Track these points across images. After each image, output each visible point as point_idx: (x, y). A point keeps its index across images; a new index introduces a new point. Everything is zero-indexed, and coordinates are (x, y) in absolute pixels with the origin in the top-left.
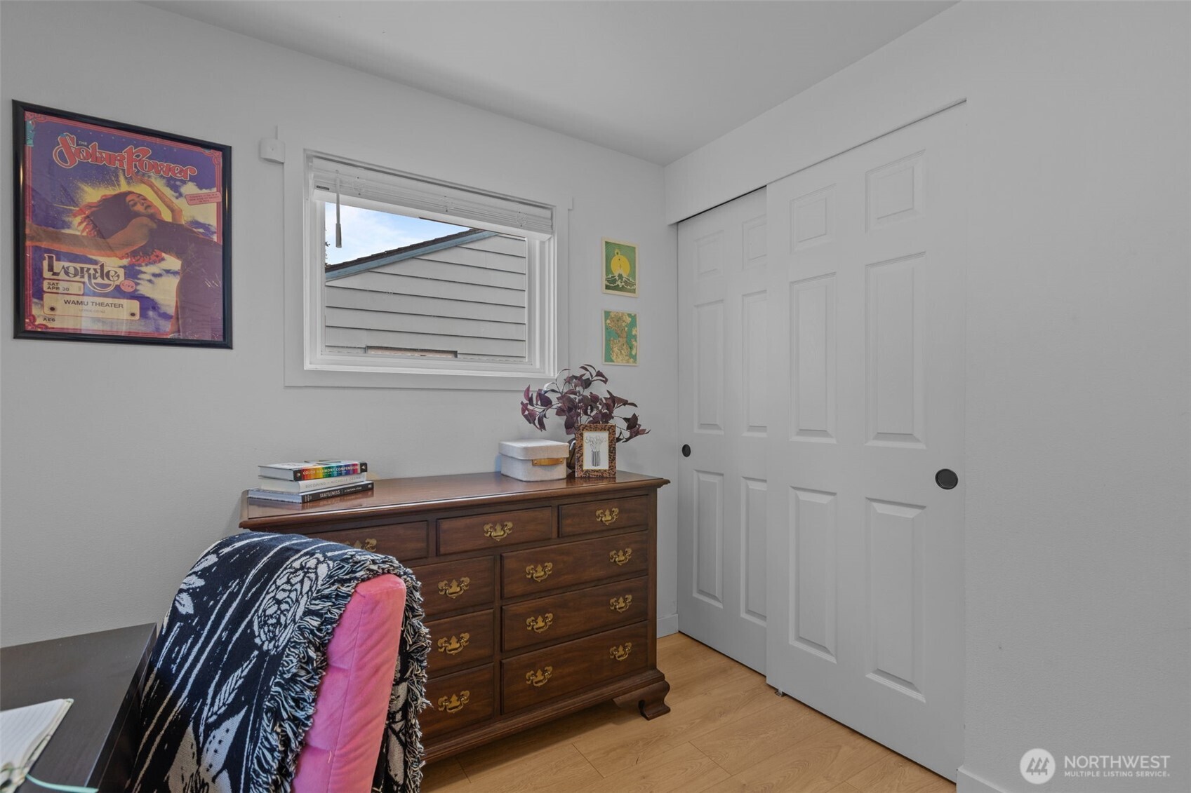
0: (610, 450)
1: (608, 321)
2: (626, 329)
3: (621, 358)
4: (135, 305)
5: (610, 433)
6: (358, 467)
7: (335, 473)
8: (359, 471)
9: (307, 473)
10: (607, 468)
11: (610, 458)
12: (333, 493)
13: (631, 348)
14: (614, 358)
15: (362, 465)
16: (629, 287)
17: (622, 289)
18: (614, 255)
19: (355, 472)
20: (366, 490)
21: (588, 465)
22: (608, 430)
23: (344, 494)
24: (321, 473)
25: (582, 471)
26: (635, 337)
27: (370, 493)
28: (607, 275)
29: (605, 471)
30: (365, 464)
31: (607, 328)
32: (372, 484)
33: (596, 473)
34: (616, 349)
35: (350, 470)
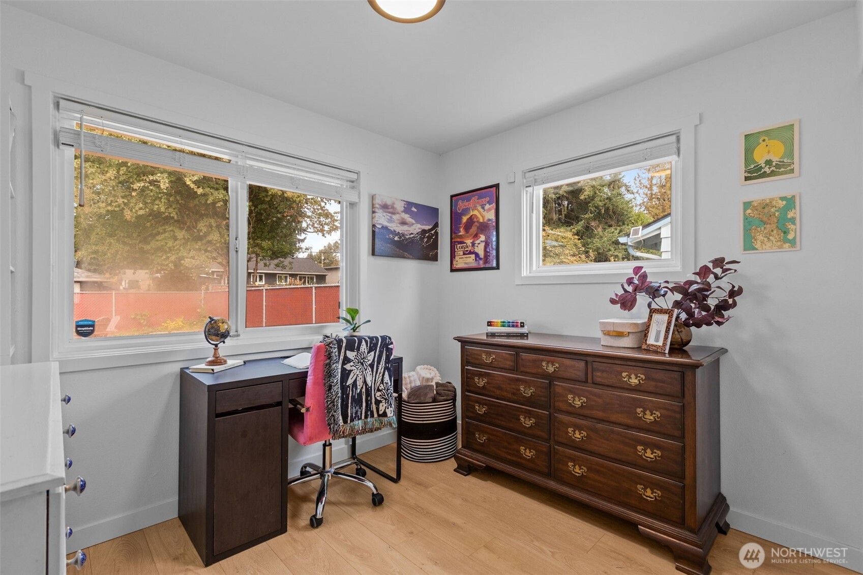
0: (666, 330)
1: (749, 211)
2: (777, 214)
3: (769, 244)
4: (473, 256)
5: (669, 316)
6: (519, 324)
7: (507, 325)
8: (519, 326)
9: (493, 323)
10: (661, 345)
11: (665, 336)
12: (503, 334)
13: (785, 233)
14: (758, 245)
15: (521, 323)
16: (782, 169)
17: (773, 174)
18: (759, 144)
19: (517, 326)
20: (523, 336)
21: (651, 340)
22: (669, 314)
23: (509, 335)
24: (500, 324)
25: (646, 344)
26: (793, 220)
27: (525, 338)
28: (746, 165)
29: (660, 346)
30: (523, 323)
31: (746, 218)
32: (527, 334)
33: (654, 348)
34: (760, 237)
35: (514, 325)
